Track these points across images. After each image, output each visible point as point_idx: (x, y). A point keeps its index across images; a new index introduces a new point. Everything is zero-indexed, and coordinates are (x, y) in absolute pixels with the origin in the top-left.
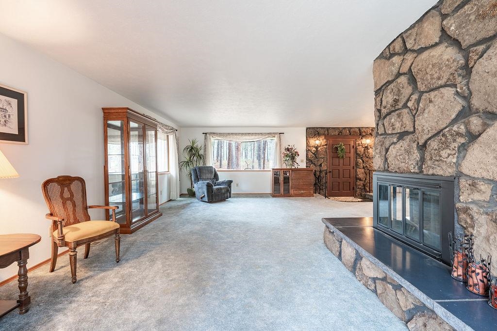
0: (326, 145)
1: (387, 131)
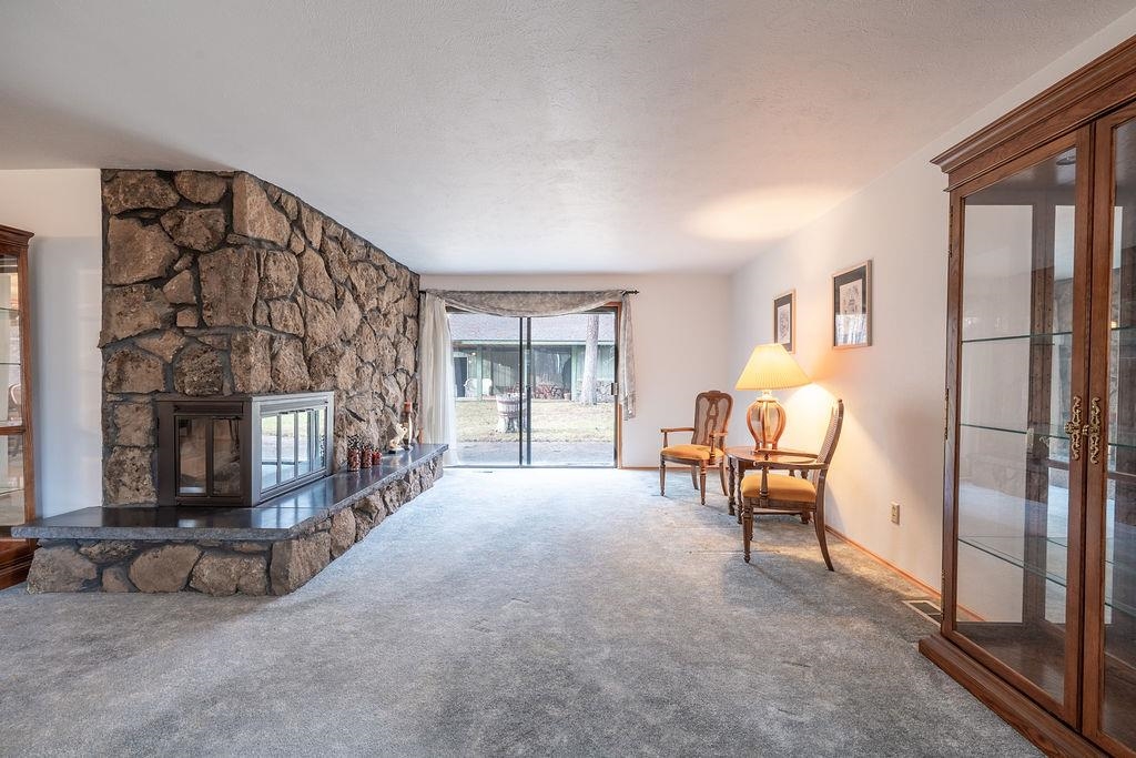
1: (275, 326)
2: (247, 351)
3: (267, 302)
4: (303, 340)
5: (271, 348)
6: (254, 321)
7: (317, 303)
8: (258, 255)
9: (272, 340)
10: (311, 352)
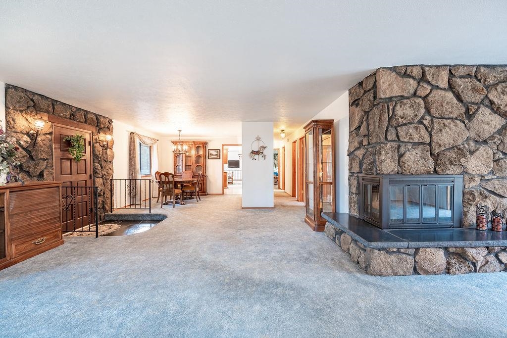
0: (51, 134)
1: (402, 139)
2: (380, 154)
3: (396, 128)
4: (430, 144)
5: (398, 151)
6: (386, 138)
7: (445, 121)
8: (388, 106)
9: (399, 147)
10: (437, 151)
